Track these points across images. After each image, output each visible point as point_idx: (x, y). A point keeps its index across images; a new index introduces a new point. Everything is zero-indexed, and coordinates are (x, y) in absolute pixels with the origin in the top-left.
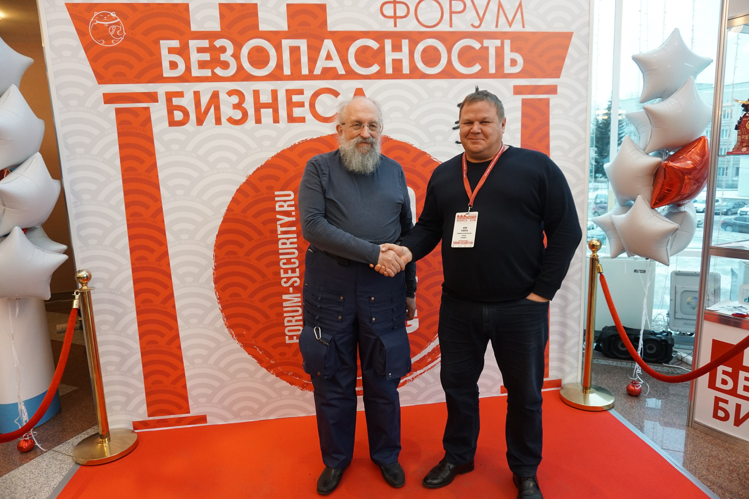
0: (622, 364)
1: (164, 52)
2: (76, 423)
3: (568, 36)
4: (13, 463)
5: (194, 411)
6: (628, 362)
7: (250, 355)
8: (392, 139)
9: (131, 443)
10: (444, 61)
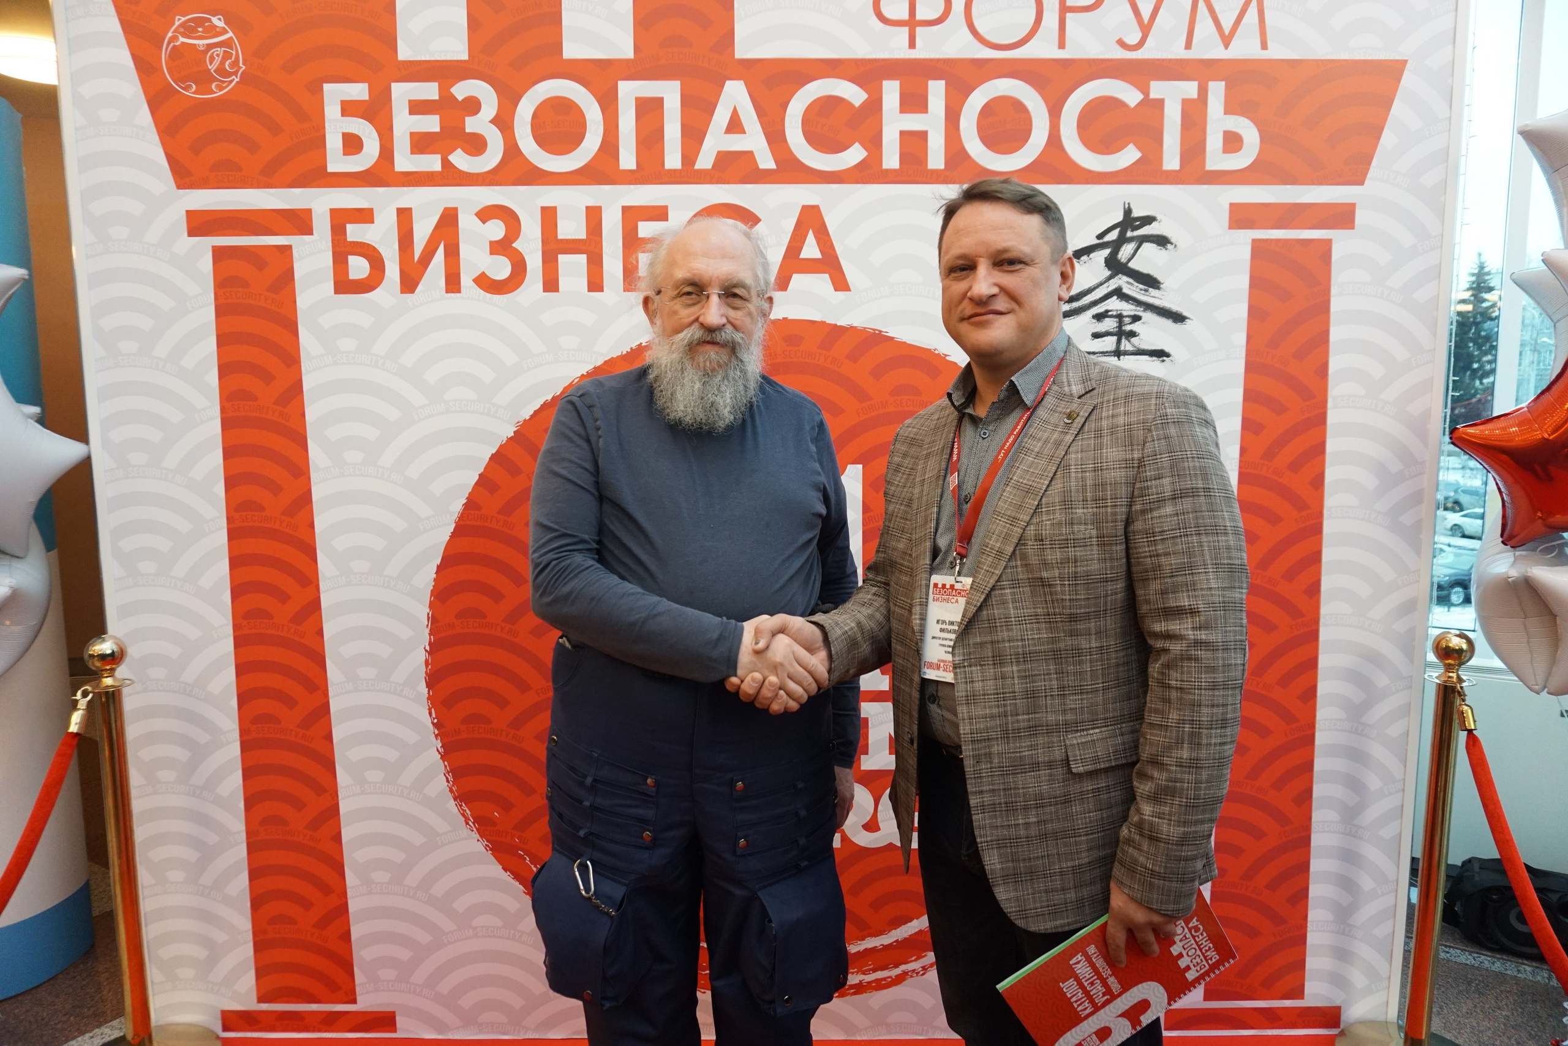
0: (1519, 971)
1: (332, 111)
3: (1393, 71)
5: (367, 1001)
6: (1537, 967)
7: (508, 873)
8: (892, 338)
10: (1039, 137)
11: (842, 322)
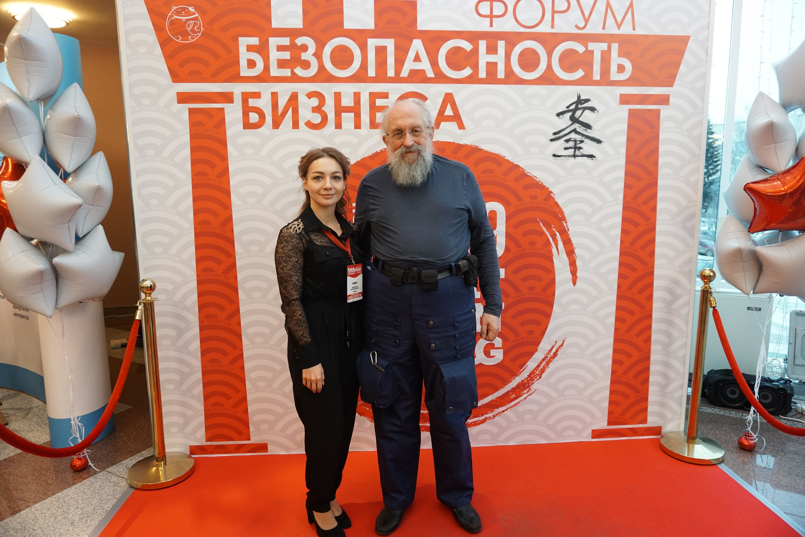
0: (730, 414)
1: (242, 49)
2: (130, 443)
3: (685, 40)
4: (66, 481)
5: (255, 439)
6: (737, 412)
8: (482, 150)
9: (187, 468)
10: (543, 65)
11: (462, 142)
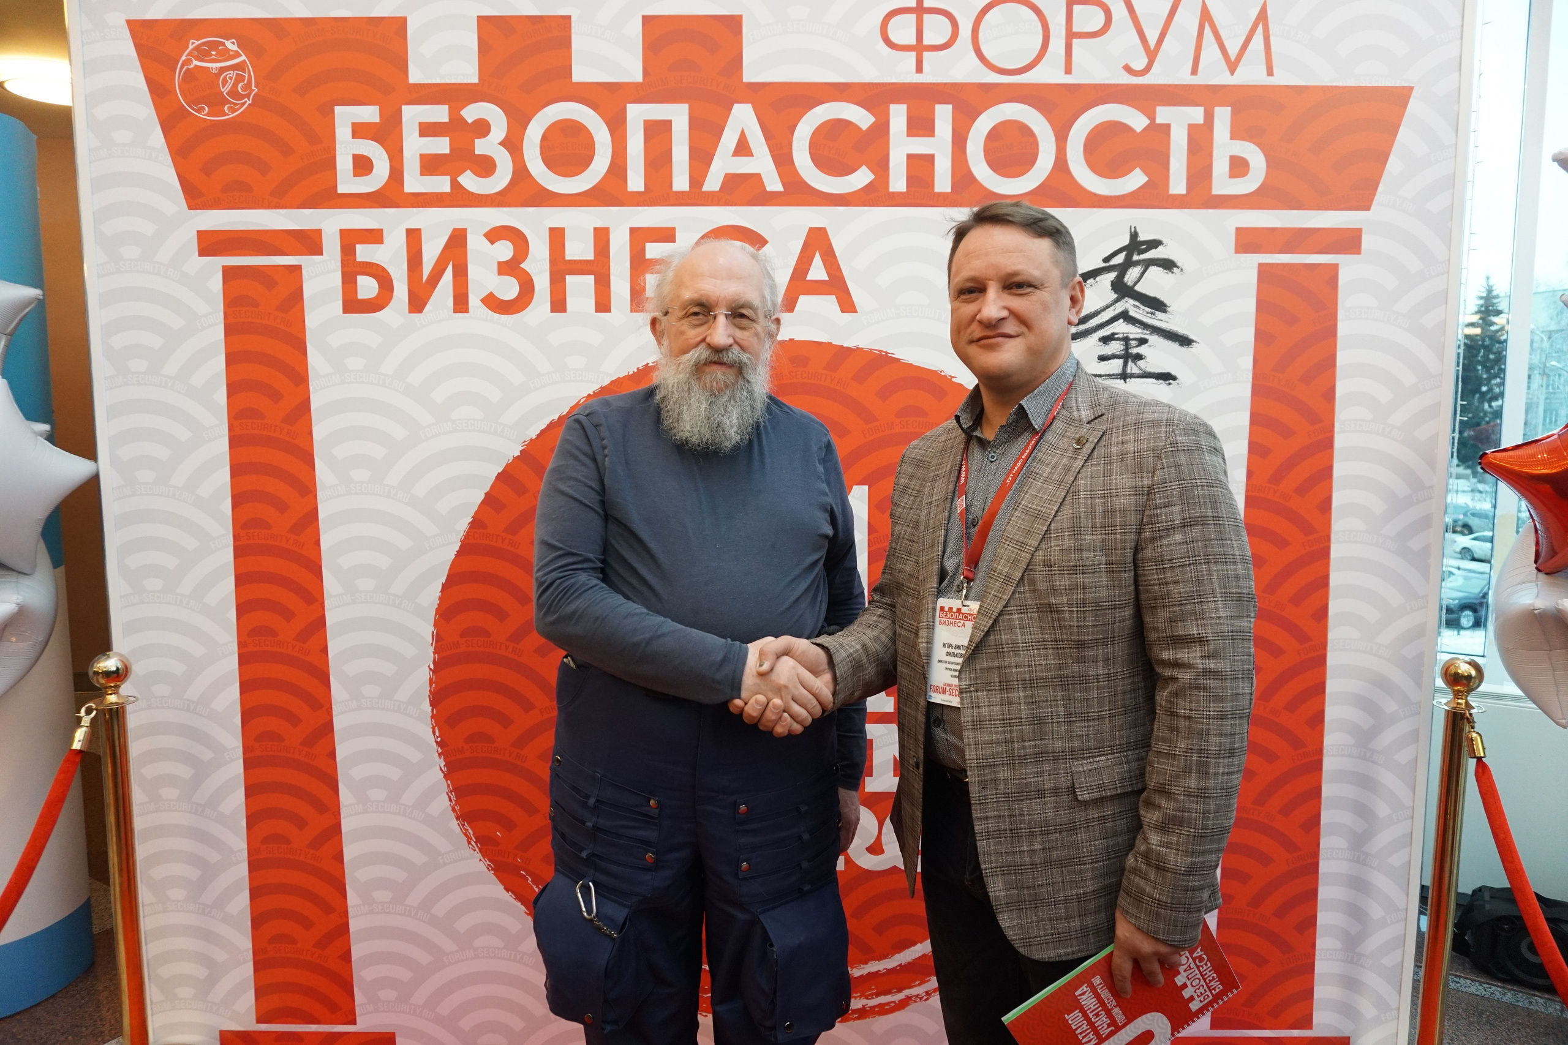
0: (1530, 1002)
1: (343, 133)
3: (1399, 97)
5: (366, 1022)
7: (510, 893)
8: (898, 360)
10: (1045, 162)
11: (848, 343)
